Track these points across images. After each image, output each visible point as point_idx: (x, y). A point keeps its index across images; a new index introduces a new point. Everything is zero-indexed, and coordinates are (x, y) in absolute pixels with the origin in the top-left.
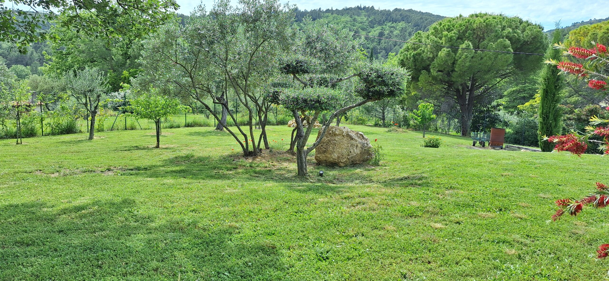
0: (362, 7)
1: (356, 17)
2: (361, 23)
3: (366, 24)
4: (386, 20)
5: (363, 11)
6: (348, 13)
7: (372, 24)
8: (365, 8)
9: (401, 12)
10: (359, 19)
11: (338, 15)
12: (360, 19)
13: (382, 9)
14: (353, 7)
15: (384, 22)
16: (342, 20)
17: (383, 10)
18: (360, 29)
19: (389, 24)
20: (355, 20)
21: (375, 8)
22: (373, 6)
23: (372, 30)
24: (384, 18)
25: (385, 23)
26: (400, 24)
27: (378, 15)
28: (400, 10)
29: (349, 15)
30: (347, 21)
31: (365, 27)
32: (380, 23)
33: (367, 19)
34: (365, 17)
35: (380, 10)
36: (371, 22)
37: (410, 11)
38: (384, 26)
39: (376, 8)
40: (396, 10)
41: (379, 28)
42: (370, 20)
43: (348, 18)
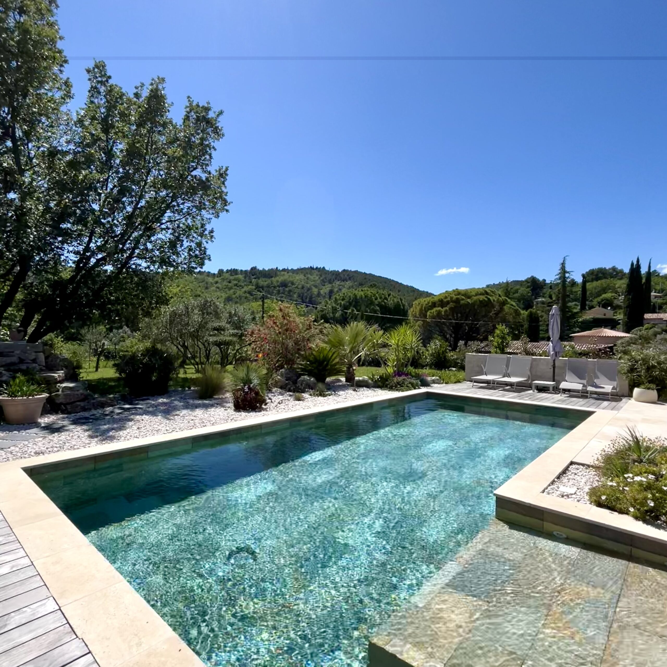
0: (315, 267)
1: (309, 276)
2: (314, 281)
3: (319, 282)
4: (336, 279)
5: (316, 271)
6: (302, 273)
7: (323, 282)
8: (317, 268)
9: (348, 273)
10: (312, 277)
11: (293, 273)
13: (332, 269)
14: (307, 267)
15: (334, 281)
16: (297, 278)
18: (312, 287)
19: (338, 283)
20: (308, 278)
22: (324, 267)
23: (324, 287)
24: (334, 277)
26: (347, 283)
27: (329, 274)
28: (347, 271)
31: (317, 285)
32: (330, 282)
33: (319, 278)
34: (317, 276)
36: (322, 280)
37: (356, 272)
38: (334, 284)
39: (327, 268)
40: (344, 270)
41: (330, 285)
42: (321, 278)
43: (301, 277)
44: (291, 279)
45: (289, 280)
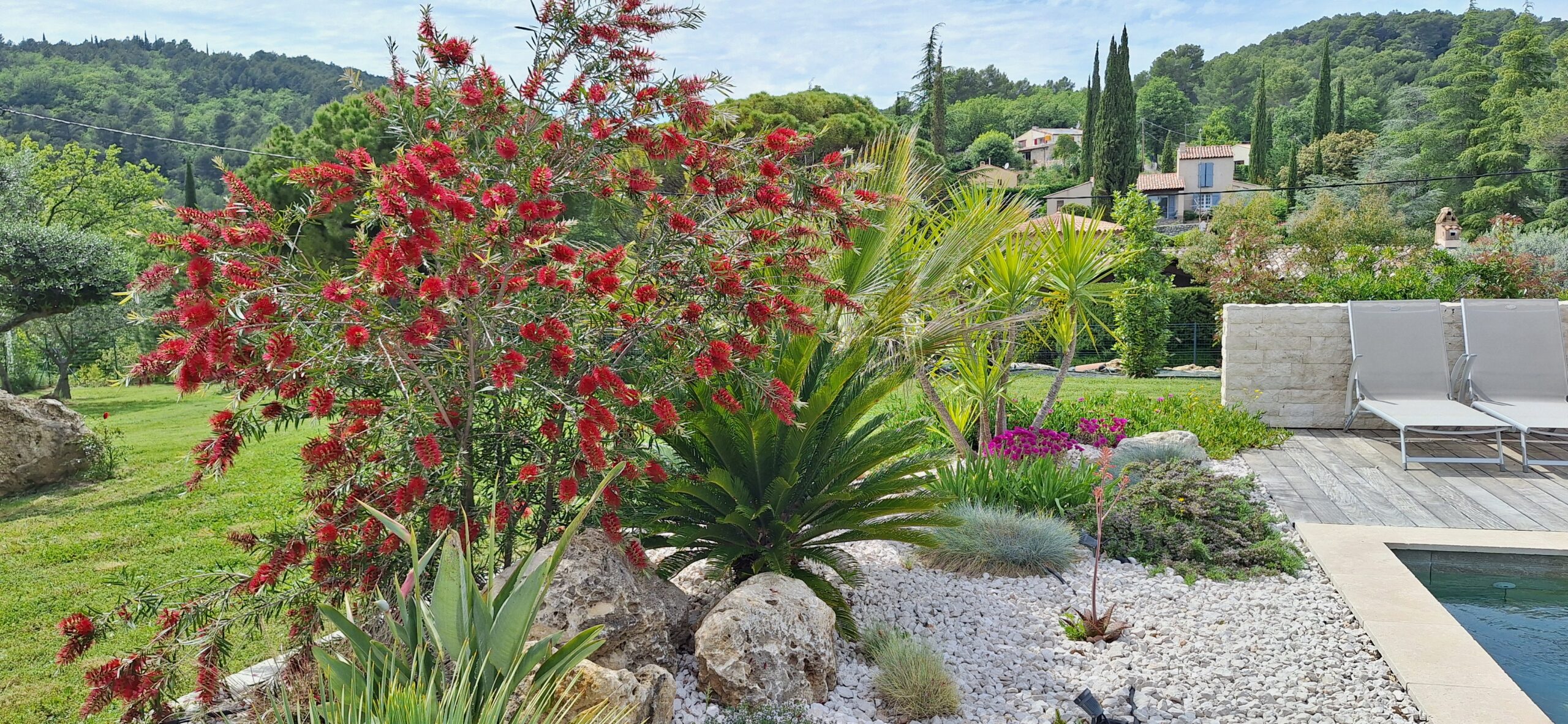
0: (152, 41)
1: (135, 69)
2: (154, 87)
3: (173, 88)
4: (235, 81)
5: (157, 53)
6: (105, 57)
7: (191, 93)
8: (159, 44)
9: (275, 64)
10: (144, 74)
11: (70, 59)
12: (148, 77)
13: (217, 49)
14: (120, 37)
15: (228, 88)
16: (87, 75)
17: (222, 54)
18: (151, 105)
19: (246, 94)
20: (130, 77)
21: (194, 47)
22: (186, 41)
23: (194, 108)
24: (227, 76)
25: (233, 91)
26: (278, 95)
27: (207, 65)
28: (272, 57)
29: (108, 62)
30: (103, 79)
31: (169, 99)
32: (214, 91)
33: (173, 77)
34: (165, 69)
35: (210, 53)
36: (186, 84)
37: (303, 61)
38: (230, 100)
39: (198, 47)
40: (260, 55)
41: (215, 102)
42: (182, 79)
43: (105, 71)
44: (62, 78)
45: (55, 80)
